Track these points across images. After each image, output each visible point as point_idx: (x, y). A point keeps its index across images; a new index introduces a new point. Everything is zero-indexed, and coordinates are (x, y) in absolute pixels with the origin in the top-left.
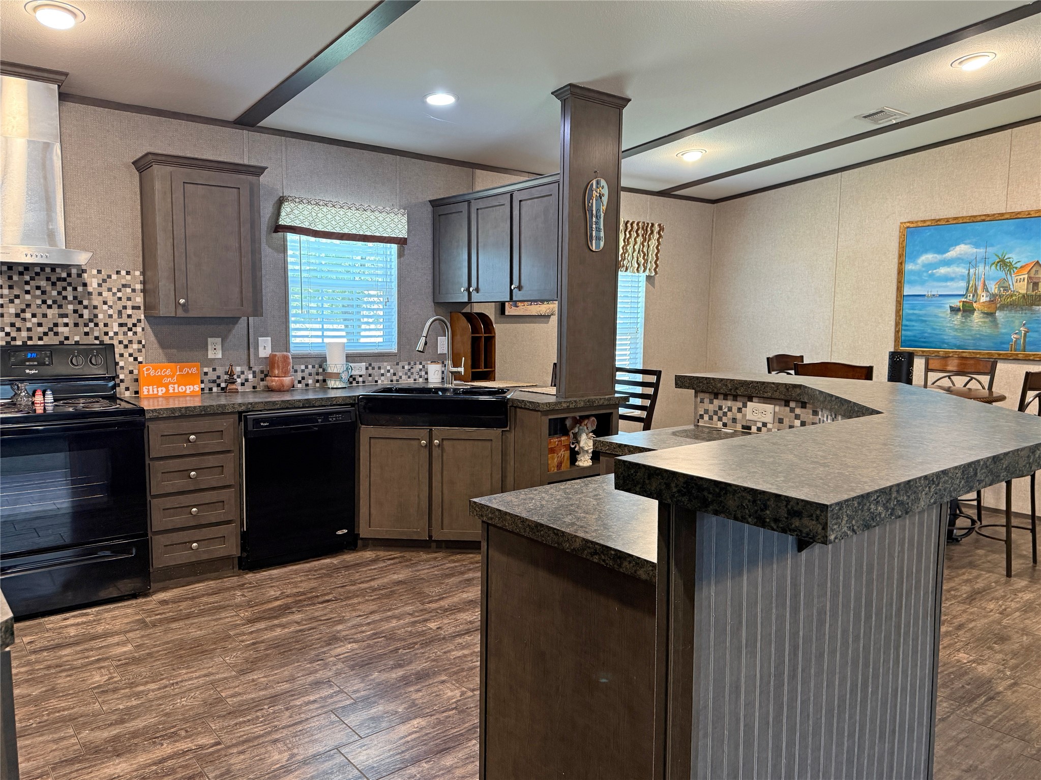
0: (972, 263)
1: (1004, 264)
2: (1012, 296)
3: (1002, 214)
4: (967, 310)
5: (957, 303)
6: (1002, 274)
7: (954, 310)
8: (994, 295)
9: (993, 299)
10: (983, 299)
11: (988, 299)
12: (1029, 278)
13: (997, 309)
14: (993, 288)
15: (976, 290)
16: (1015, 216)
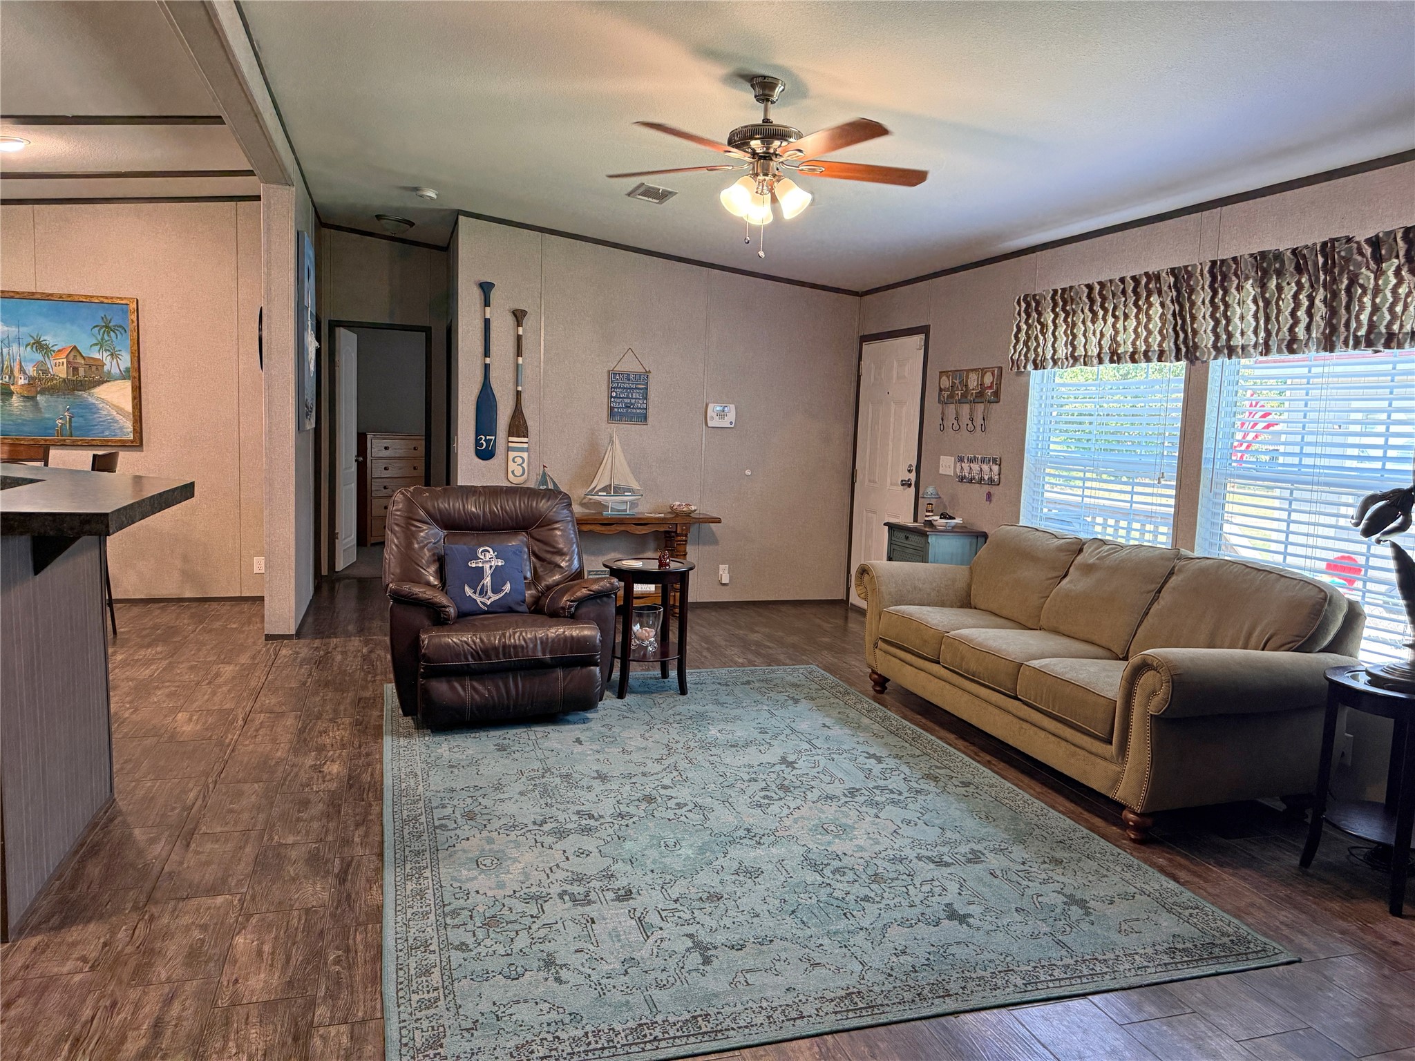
0: (4, 342)
1: (39, 346)
2: (52, 380)
3: (33, 294)
6: (39, 357)
8: (31, 378)
9: (32, 381)
10: (22, 382)
11: (27, 382)
12: (68, 362)
13: (38, 393)
14: (31, 371)
15: (12, 371)
16: (47, 297)
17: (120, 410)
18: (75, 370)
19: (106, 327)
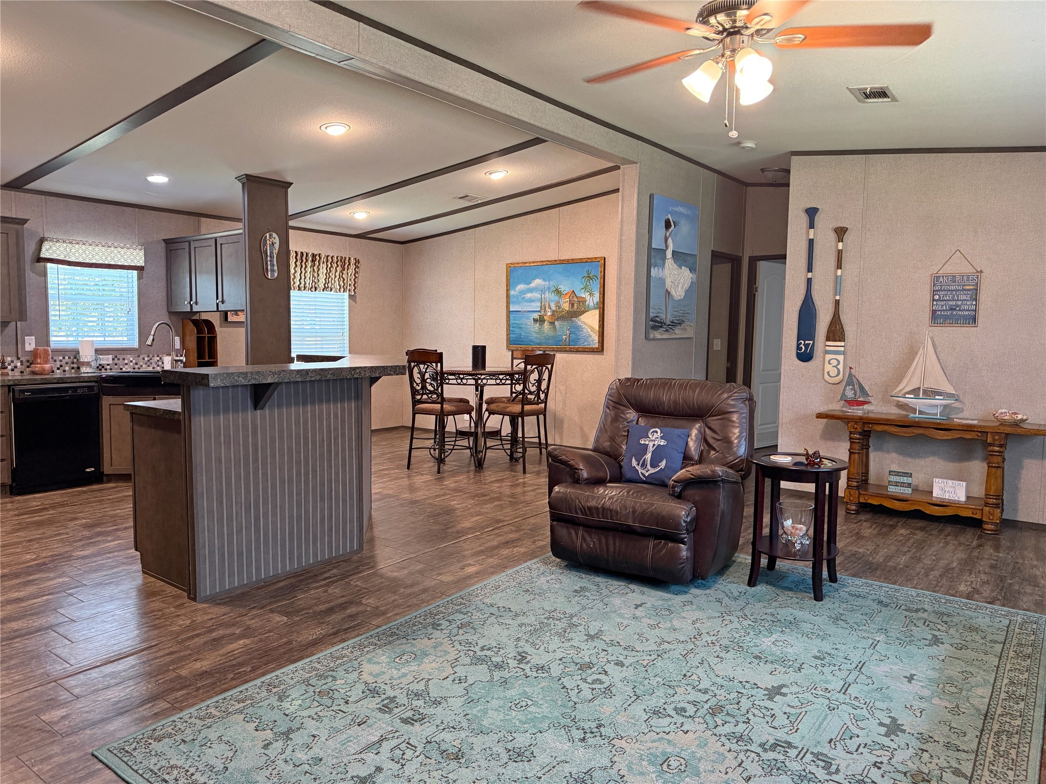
0: (543, 291)
1: (558, 292)
2: (562, 312)
3: (556, 261)
4: (541, 320)
5: (536, 316)
6: (557, 298)
7: (535, 320)
8: (554, 311)
9: (554, 313)
10: (549, 314)
11: (551, 314)
12: (570, 300)
13: (556, 319)
14: (554, 308)
15: (545, 308)
16: (562, 262)
17: (592, 329)
18: (573, 305)
19: (589, 277)
